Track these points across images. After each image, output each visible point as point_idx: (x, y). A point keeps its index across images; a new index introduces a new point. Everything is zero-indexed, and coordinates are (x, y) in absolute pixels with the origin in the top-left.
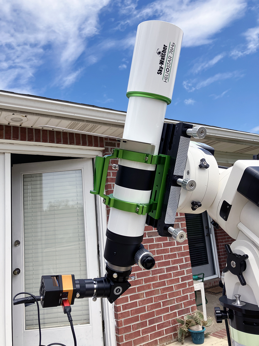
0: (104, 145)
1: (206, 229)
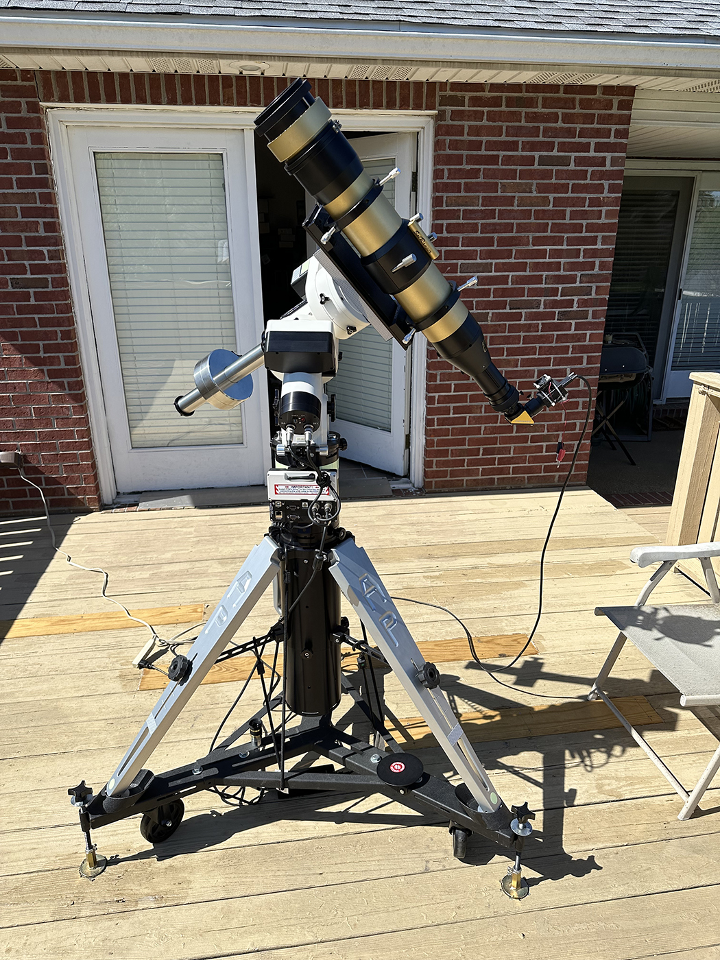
0: (437, 104)
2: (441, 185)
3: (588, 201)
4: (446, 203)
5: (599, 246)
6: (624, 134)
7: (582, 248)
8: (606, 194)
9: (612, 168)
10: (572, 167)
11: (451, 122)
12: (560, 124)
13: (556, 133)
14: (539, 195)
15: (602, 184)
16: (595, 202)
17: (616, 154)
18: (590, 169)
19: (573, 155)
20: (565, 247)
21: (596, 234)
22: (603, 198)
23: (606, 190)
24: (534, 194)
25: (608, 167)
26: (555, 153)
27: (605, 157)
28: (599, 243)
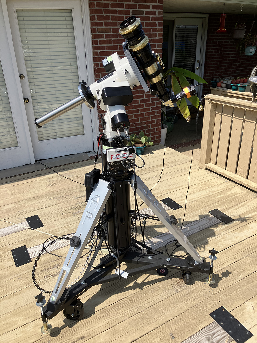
1: (198, 62)
2: (95, 23)
3: (151, 30)
4: (98, 31)
6: (162, 2)
9: (159, 16)
10: (144, 15)
13: (137, 0)
15: (156, 23)
16: (154, 30)
17: (160, 10)
18: (151, 16)
19: (144, 10)
21: (155, 43)
22: (157, 28)
23: (157, 25)
25: (157, 16)
26: (137, 9)
27: (156, 11)
28: (157, 47)
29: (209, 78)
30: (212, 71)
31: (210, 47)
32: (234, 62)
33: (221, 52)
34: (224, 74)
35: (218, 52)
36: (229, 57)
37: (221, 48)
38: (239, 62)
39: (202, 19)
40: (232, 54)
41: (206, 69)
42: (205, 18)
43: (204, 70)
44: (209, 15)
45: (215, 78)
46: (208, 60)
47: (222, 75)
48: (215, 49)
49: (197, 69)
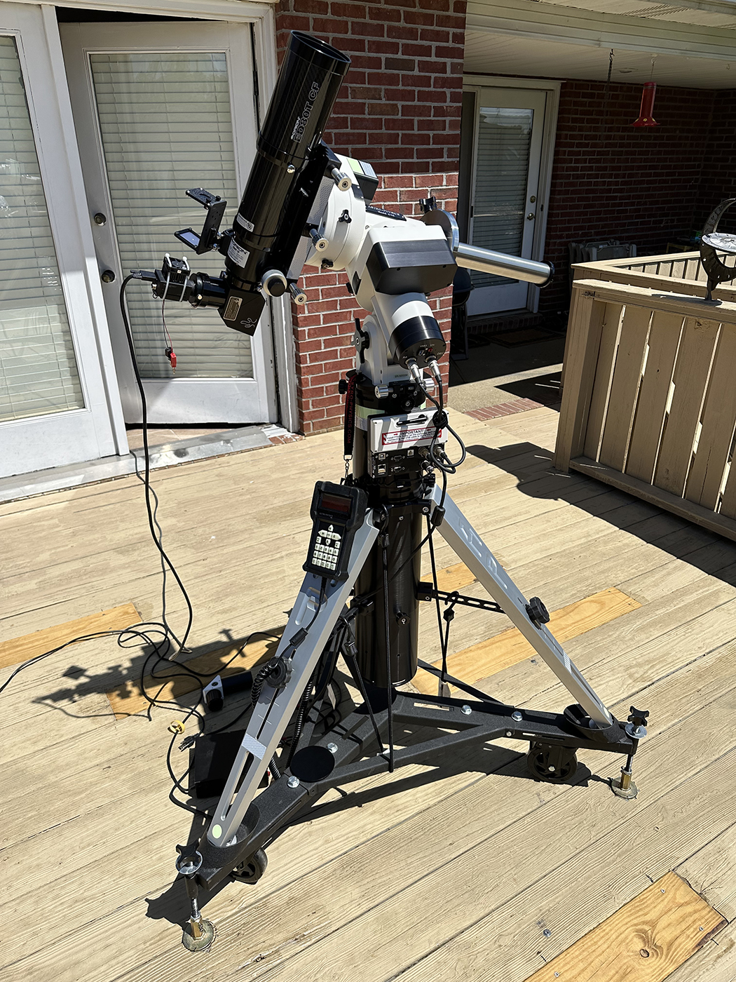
1: (532, 202)
3: (433, 110)
5: (445, 159)
6: (460, 38)
7: (431, 161)
8: (448, 103)
9: (452, 75)
10: (416, 72)
11: (294, 13)
12: (402, 24)
13: (400, 33)
14: (388, 102)
15: (445, 92)
16: (440, 112)
17: (455, 60)
18: (433, 75)
19: (417, 59)
20: (415, 160)
21: (442, 146)
22: (447, 107)
23: (448, 99)
24: (384, 101)
25: (449, 74)
26: (400, 56)
27: (445, 63)
28: (445, 156)
29: (558, 241)
30: (567, 225)
31: (563, 165)
32: (620, 205)
33: (589, 176)
34: (597, 234)
35: (583, 176)
36: (609, 191)
37: (591, 168)
38: (633, 204)
39: (543, 94)
40: (617, 183)
41: (553, 219)
42: (553, 90)
43: (548, 221)
44: (562, 84)
45: (573, 241)
46: (558, 197)
47: (591, 236)
48: (576, 169)
49: (529, 218)
